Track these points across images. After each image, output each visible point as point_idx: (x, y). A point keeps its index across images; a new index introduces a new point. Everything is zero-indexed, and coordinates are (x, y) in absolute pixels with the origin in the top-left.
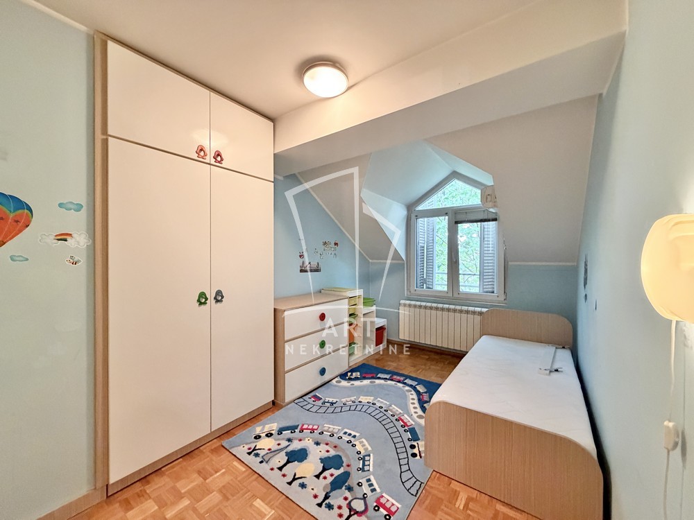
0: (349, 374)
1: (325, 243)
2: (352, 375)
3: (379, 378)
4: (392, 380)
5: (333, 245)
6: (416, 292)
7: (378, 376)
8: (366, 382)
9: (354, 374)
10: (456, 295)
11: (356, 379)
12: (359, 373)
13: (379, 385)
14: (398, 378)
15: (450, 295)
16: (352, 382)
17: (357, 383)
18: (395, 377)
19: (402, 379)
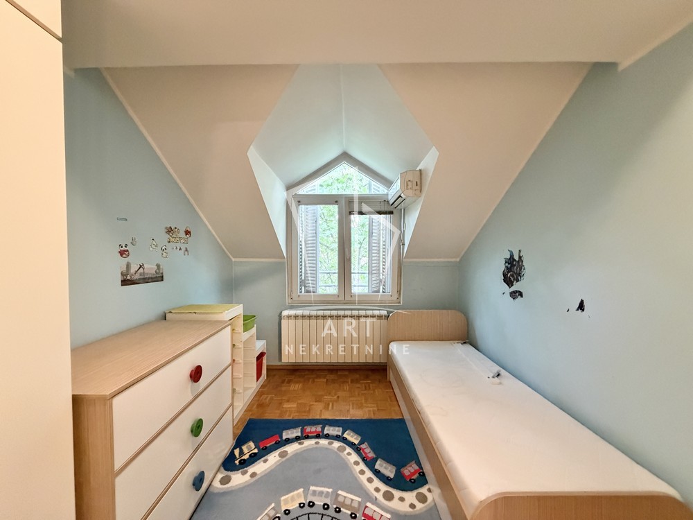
0: (237, 452)
1: (169, 230)
2: (242, 453)
3: (288, 441)
4: (307, 437)
5: (182, 234)
6: (301, 299)
7: (284, 437)
8: (273, 458)
9: (245, 448)
10: (348, 298)
11: (254, 458)
12: (252, 444)
13: (297, 455)
14: (313, 429)
15: (342, 298)
16: (251, 469)
17: (259, 468)
18: (308, 429)
19: (319, 429)
